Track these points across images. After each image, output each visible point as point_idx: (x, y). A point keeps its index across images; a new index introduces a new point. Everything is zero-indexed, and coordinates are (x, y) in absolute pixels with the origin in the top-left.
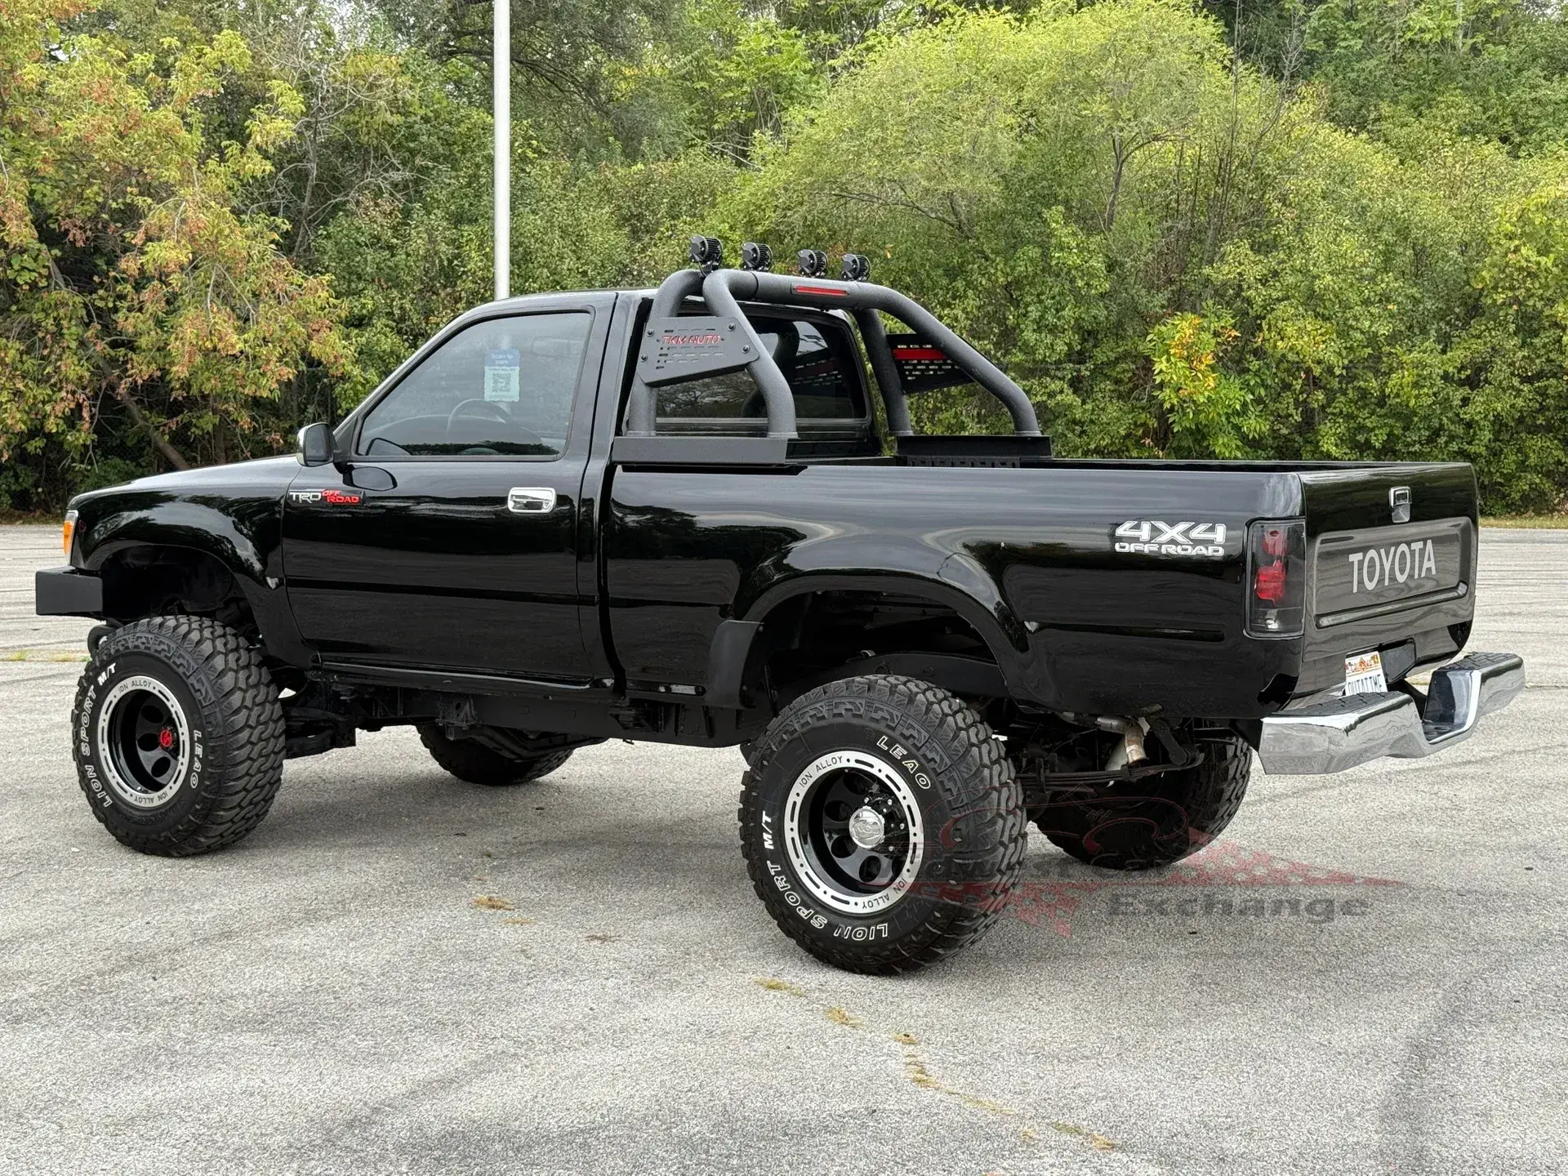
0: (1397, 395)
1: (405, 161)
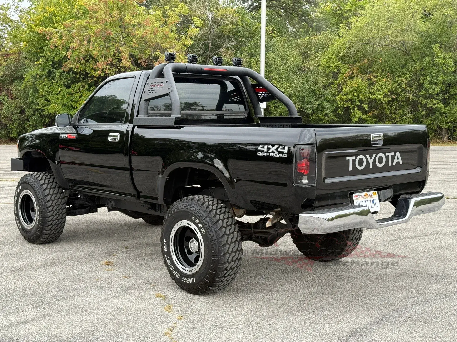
1: (236, 39)
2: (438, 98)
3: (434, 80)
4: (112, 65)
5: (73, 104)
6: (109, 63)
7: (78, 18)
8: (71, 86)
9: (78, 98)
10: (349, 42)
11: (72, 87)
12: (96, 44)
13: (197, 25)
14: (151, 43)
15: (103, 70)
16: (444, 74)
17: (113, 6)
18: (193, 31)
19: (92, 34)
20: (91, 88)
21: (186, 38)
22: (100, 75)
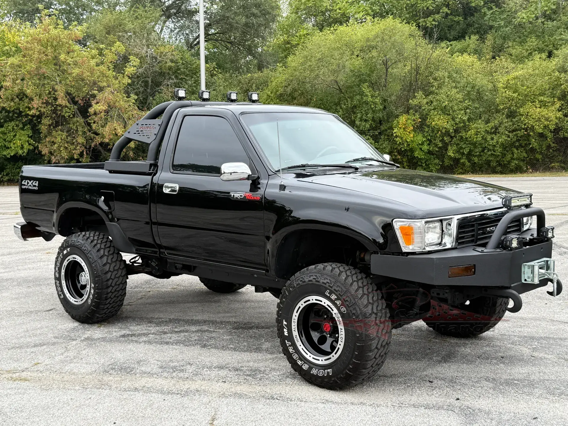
0: (470, 138)
1: (176, 77)
2: (368, 134)
3: (364, 117)
4: (47, 103)
5: (6, 144)
6: (44, 101)
7: (10, 56)
8: (3, 125)
9: (12, 137)
10: (285, 81)
11: (5, 126)
12: (30, 83)
13: (135, 64)
14: (87, 81)
15: (37, 109)
16: (374, 111)
17: (47, 44)
18: (130, 70)
19: (26, 73)
20: (26, 127)
21: (123, 77)
22: (35, 114)
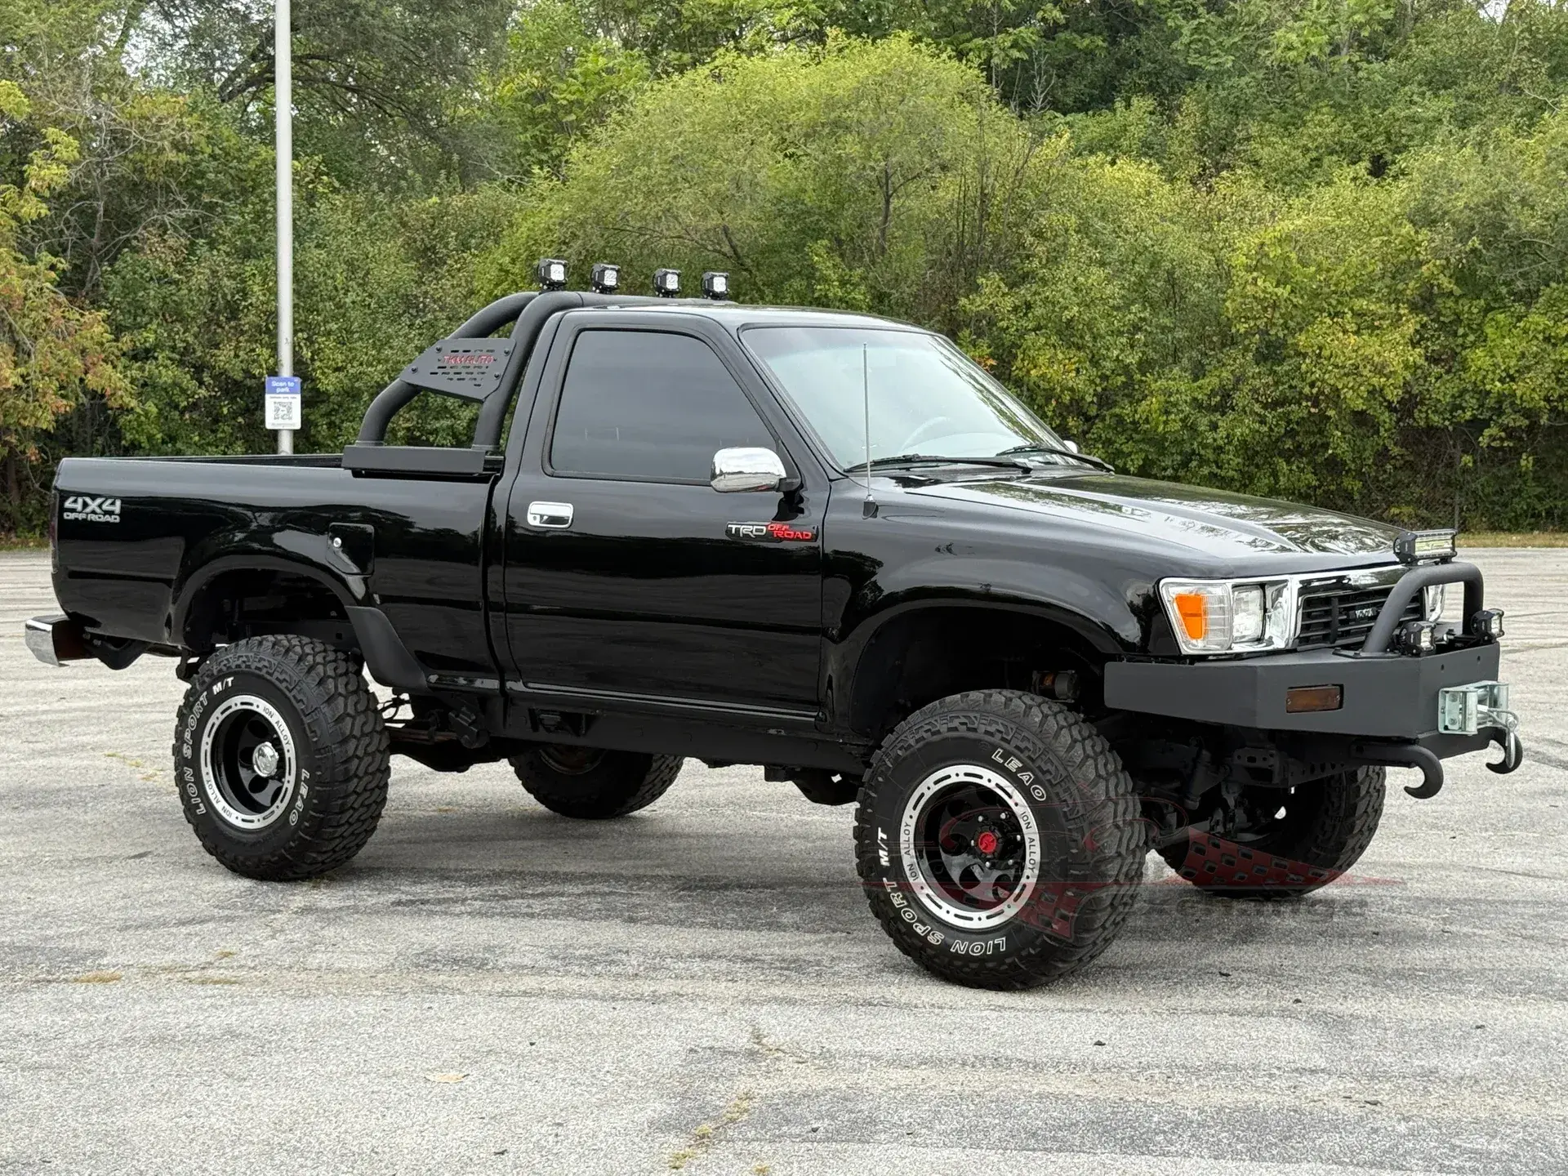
0: (1147, 421)
1: (191, 199)
10: (561, 224)
18: (44, 173)
21: (21, 195)
